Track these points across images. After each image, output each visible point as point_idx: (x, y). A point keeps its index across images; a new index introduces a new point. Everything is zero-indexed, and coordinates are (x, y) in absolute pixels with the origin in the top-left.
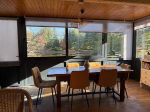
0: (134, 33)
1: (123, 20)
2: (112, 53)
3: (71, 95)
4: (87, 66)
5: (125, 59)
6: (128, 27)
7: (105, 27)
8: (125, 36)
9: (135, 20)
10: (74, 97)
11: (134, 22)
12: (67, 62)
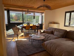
0: (42, 16)
1: (39, 12)
2: (37, 22)
3: (26, 32)
4: (29, 25)
5: (40, 23)
6: (41, 14)
7: (34, 14)
8: (40, 17)
11: (42, 13)
12: (23, 24)
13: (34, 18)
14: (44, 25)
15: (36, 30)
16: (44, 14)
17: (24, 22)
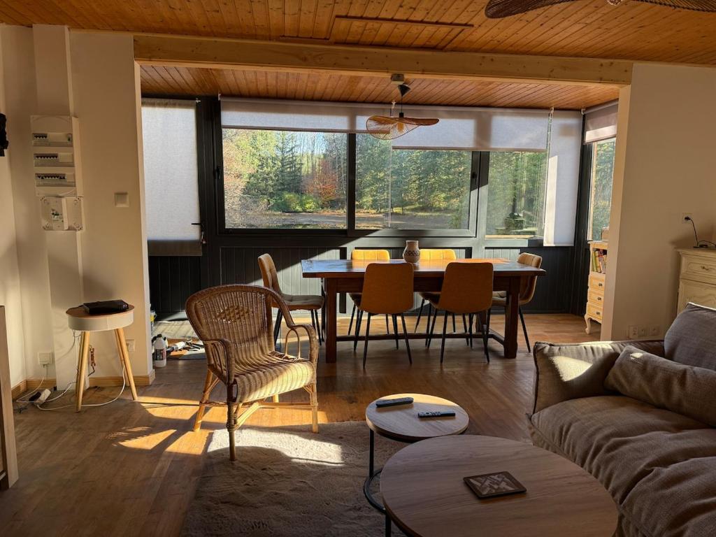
0: (585, 153)
1: (548, 108)
3: (362, 338)
4: (412, 256)
5: (549, 242)
6: (565, 131)
7: (483, 131)
8: (552, 164)
9: (587, 109)
10: (370, 342)
11: (585, 113)
12: (350, 247)
13: (479, 176)
14: (612, 259)
15: (498, 326)
16: (609, 131)
17: (360, 226)
